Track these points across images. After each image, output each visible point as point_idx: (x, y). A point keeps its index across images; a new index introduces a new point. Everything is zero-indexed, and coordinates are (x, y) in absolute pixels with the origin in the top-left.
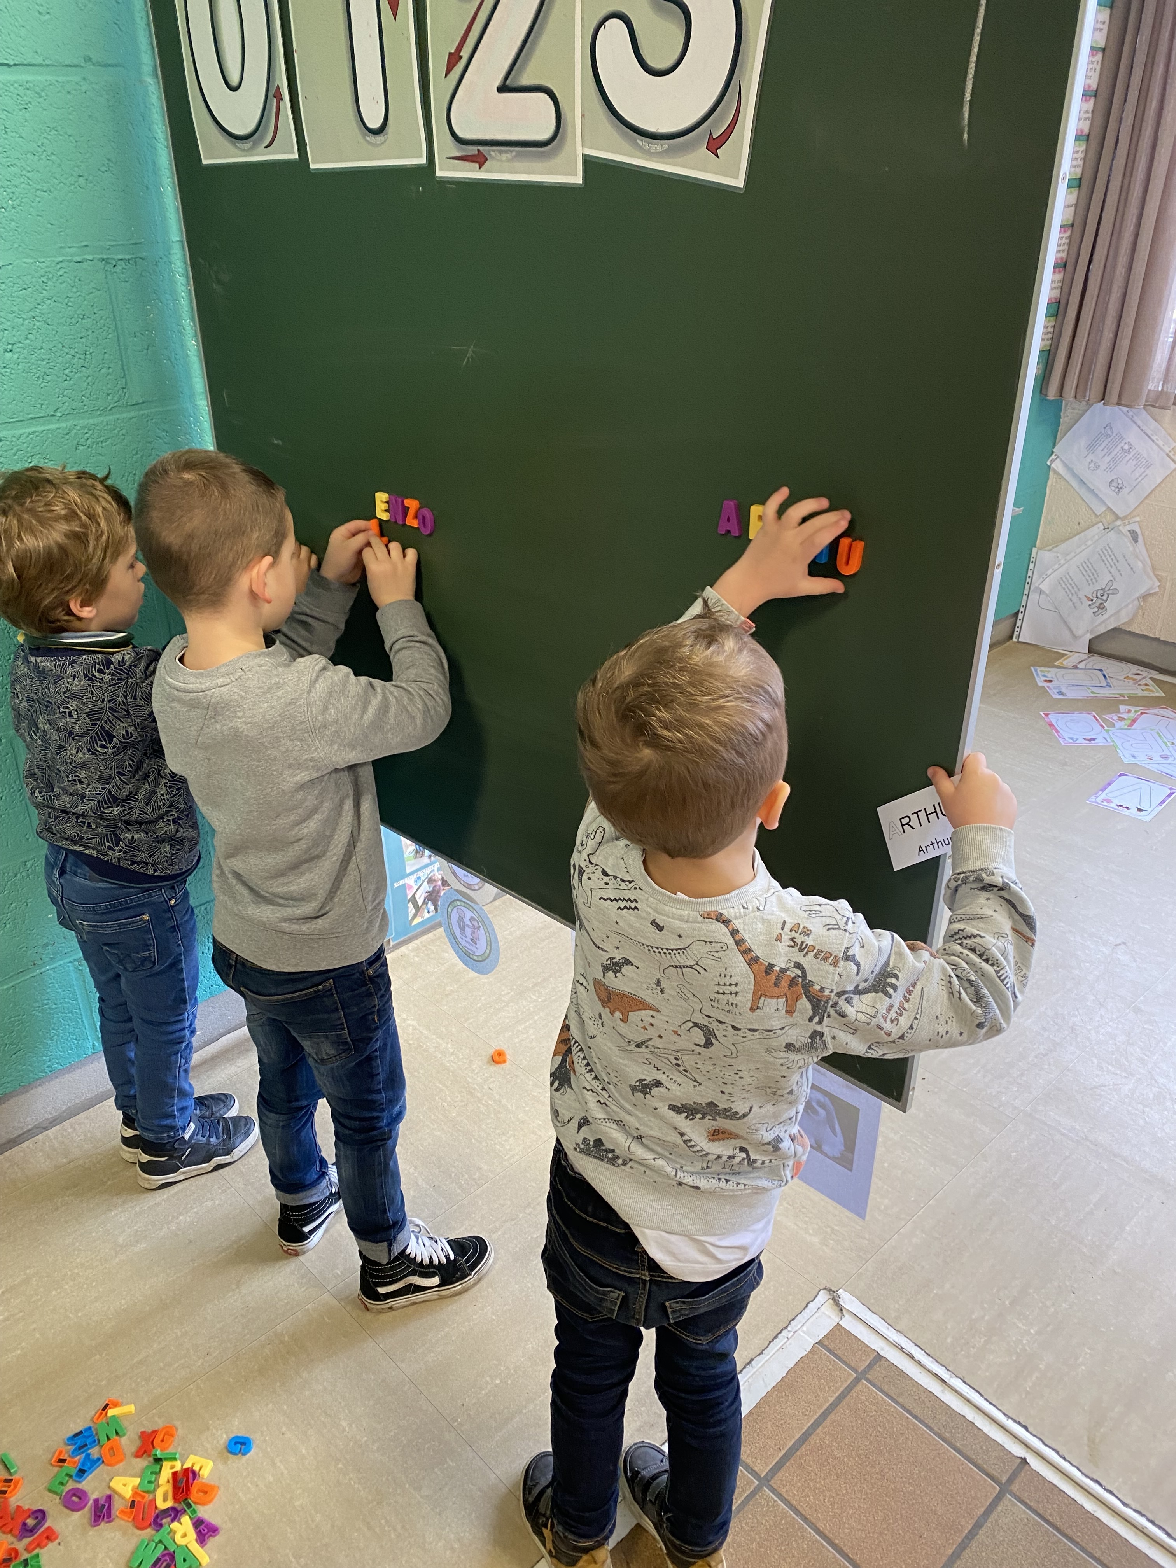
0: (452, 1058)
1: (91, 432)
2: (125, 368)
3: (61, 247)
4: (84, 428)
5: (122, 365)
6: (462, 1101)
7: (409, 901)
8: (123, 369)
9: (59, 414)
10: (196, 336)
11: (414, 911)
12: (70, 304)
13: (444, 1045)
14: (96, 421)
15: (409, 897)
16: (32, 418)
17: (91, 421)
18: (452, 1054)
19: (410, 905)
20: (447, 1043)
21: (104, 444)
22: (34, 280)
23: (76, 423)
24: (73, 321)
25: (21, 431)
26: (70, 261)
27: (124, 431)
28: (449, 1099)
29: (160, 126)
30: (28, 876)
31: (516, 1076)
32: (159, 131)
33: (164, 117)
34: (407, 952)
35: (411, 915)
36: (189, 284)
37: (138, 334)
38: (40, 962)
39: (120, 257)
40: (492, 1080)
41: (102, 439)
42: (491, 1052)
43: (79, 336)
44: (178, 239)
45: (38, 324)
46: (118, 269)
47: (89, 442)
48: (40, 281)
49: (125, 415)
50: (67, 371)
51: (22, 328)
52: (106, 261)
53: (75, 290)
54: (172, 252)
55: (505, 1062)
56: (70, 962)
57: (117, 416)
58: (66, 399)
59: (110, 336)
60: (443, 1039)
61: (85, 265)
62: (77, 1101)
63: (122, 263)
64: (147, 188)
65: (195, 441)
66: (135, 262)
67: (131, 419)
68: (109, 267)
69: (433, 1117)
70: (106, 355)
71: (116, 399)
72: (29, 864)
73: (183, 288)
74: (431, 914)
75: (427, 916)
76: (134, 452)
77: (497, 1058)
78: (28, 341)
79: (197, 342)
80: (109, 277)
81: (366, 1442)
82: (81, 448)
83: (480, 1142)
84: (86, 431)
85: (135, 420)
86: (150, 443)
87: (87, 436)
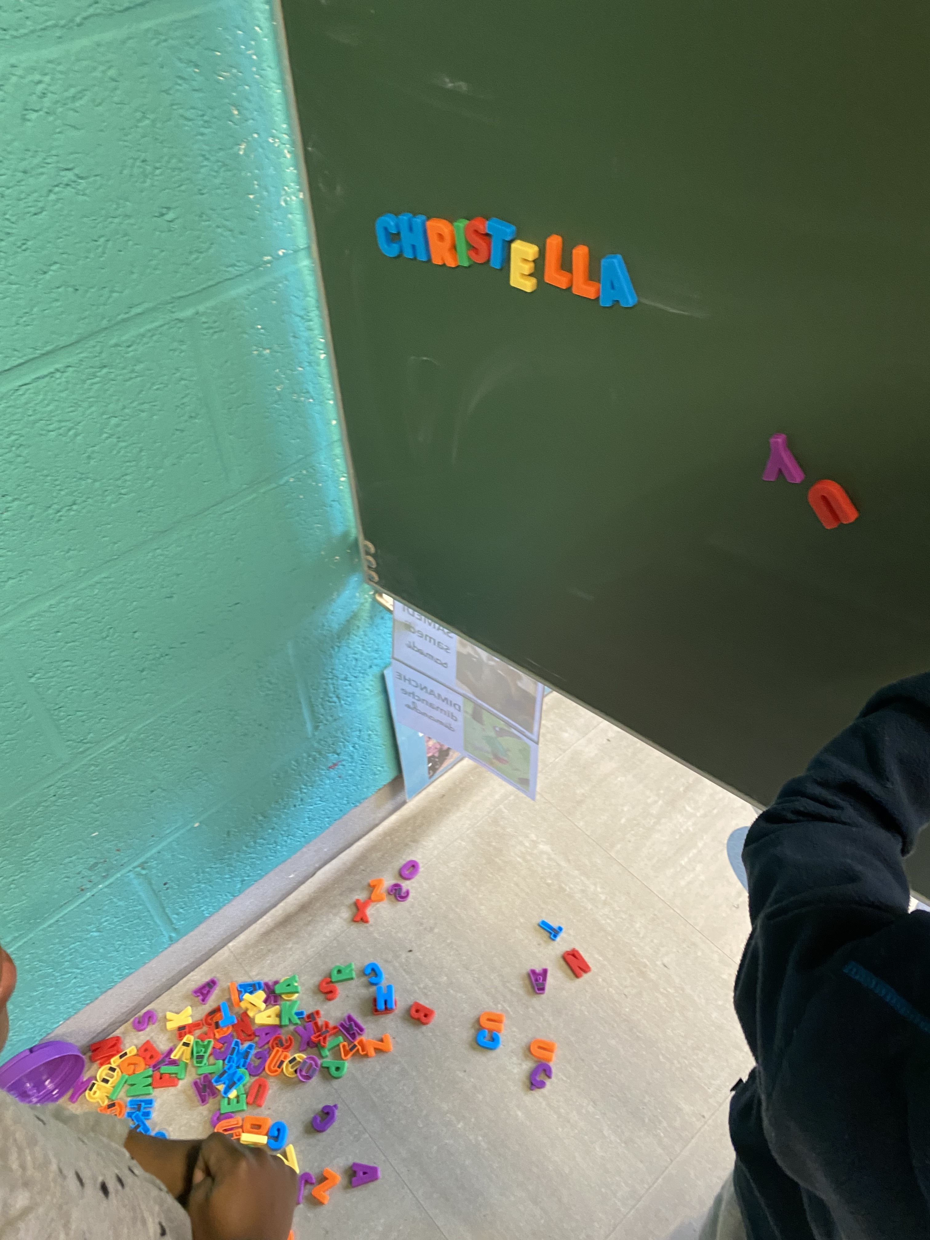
1: (47, 79)
4: (31, 69)
14: (54, 52)
17: (45, 54)
18: (605, 903)
21: (77, 104)
23: (13, 61)
27: (112, 73)
41: (72, 91)
47: (47, 102)
49: (107, 36)
56: (130, 871)
57: (97, 38)
67: (124, 42)
76: (138, 115)
82: (33, 116)
84: (37, 77)
85: (130, 43)
86: (166, 92)
87: (40, 87)
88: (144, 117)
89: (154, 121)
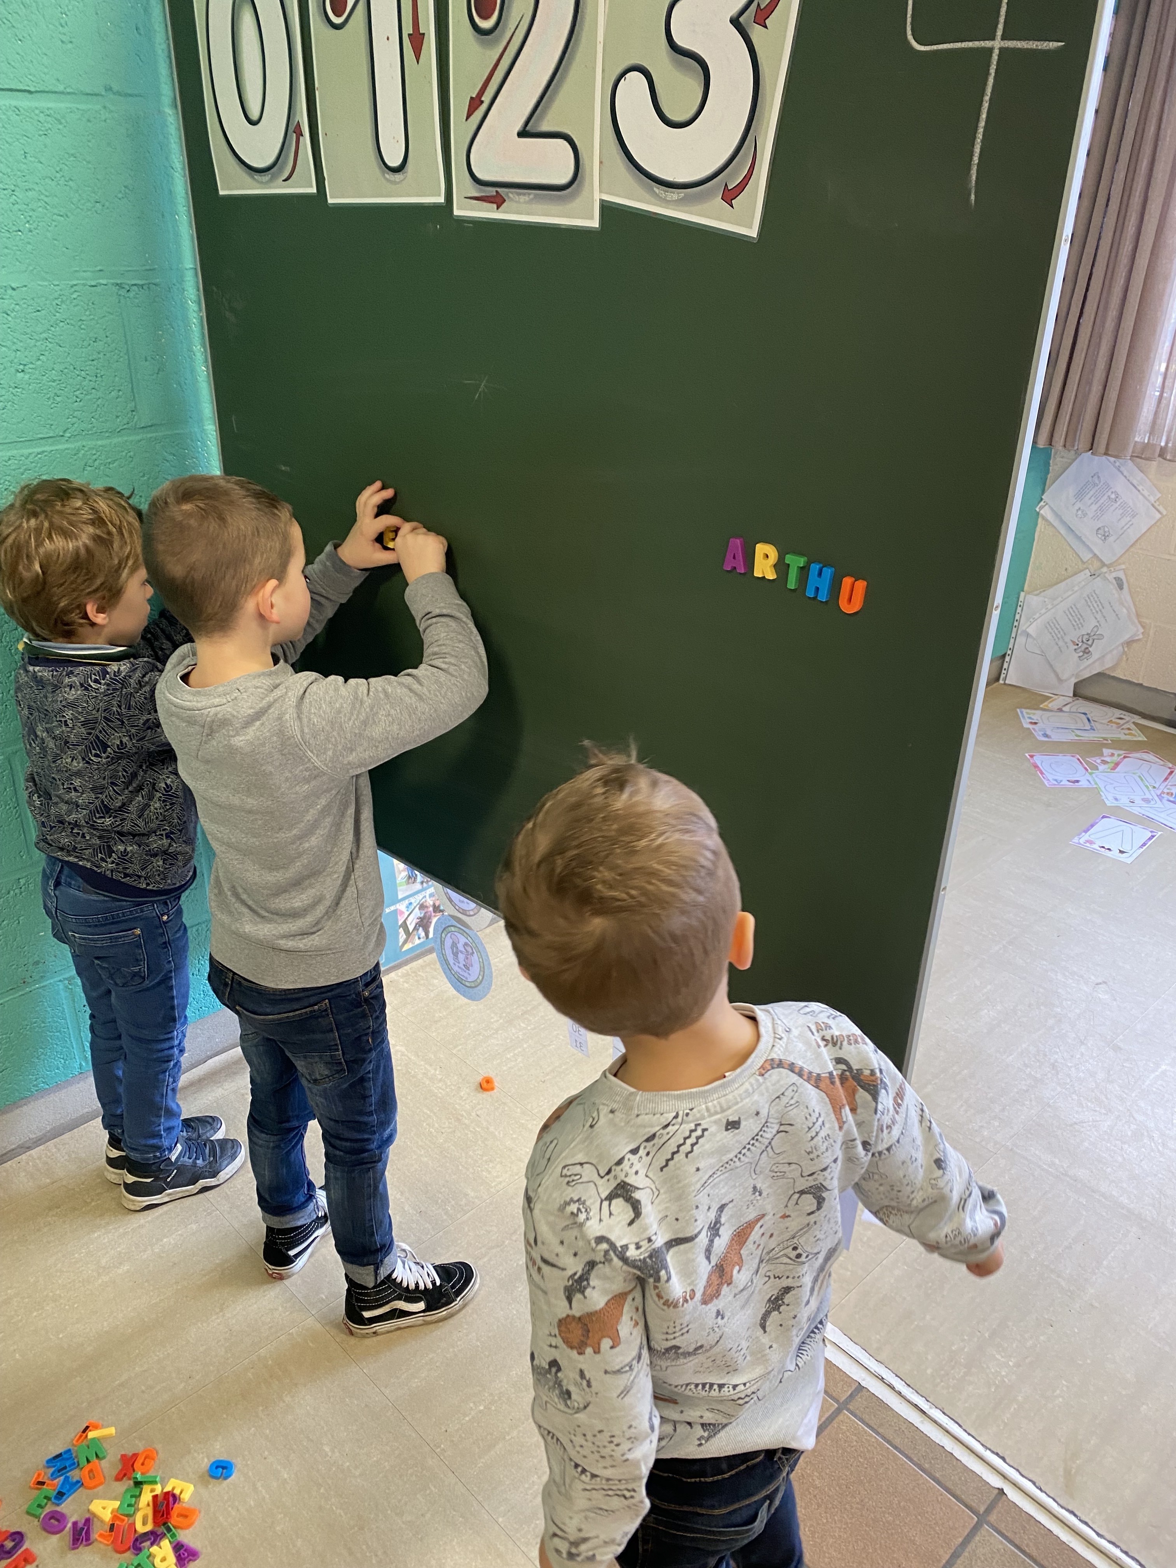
0: (440, 1085)
1: (99, 453)
2: (135, 391)
3: (76, 271)
4: (91, 449)
5: (132, 389)
6: (450, 1128)
7: (400, 927)
8: (133, 392)
9: (69, 435)
10: (206, 361)
11: (405, 936)
12: (83, 327)
13: (433, 1072)
14: (104, 442)
15: (400, 923)
16: (41, 438)
17: (99, 443)
18: (440, 1080)
19: (401, 930)
20: (436, 1070)
21: (111, 466)
22: (48, 302)
23: (84, 443)
24: (85, 343)
25: (30, 451)
26: (84, 285)
27: (132, 454)
28: (436, 1125)
29: (177, 156)
30: (21, 893)
31: (505, 1104)
32: (176, 161)
33: (181, 147)
34: (396, 978)
35: (401, 941)
36: (200, 310)
37: (149, 358)
38: (30, 980)
39: (134, 282)
40: (479, 1107)
41: (109, 460)
42: (479, 1079)
43: (91, 358)
44: (192, 266)
45: (50, 346)
46: (131, 294)
47: (97, 463)
48: (54, 303)
49: (131, 438)
50: (78, 392)
51: (35, 349)
52: (120, 286)
53: (87, 313)
54: (185, 279)
55: (493, 1089)
56: (60, 981)
57: (126, 439)
58: (74, 419)
59: (121, 359)
60: (431, 1065)
61: (99, 289)
62: (62, 1121)
63: (135, 288)
64: (163, 215)
65: (202, 464)
66: (149, 288)
67: (139, 441)
68: (123, 292)
69: (420, 1143)
70: (117, 379)
71: (125, 421)
72: (22, 881)
73: (195, 315)
74: (422, 940)
75: (417, 942)
76: (141, 474)
77: (485, 1085)
78: (39, 363)
79: (207, 367)
80: (123, 301)
81: (348, 1467)
82: (89, 468)
83: (468, 1169)
84: (94, 452)
85: (143, 442)
86: (158, 466)
87: (95, 457)
88: (144, 476)
89: (149, 479)
